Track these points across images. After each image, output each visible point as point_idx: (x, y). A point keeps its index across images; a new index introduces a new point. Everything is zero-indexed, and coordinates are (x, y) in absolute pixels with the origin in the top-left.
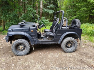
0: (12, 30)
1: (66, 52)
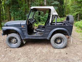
0: (7, 25)
1: (54, 48)
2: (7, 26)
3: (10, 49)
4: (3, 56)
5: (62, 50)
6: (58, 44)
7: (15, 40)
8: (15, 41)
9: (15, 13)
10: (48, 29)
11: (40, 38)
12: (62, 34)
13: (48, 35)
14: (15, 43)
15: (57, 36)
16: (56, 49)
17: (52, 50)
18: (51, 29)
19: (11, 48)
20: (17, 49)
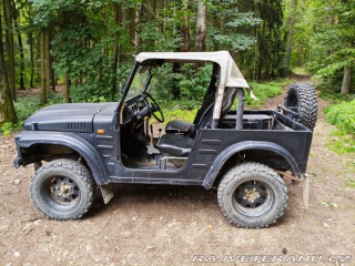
0: (36, 125)
1: (233, 225)
2: (36, 128)
3: (47, 225)
4: (17, 254)
5: (267, 236)
6: (248, 206)
7: (67, 187)
8: (66, 191)
9: (74, 63)
10: (204, 143)
11: (171, 181)
12: (266, 168)
13: (207, 168)
14: (66, 200)
15: (244, 175)
16: (242, 231)
17: (223, 232)
18: (219, 144)
19: (53, 222)
20: (75, 224)
